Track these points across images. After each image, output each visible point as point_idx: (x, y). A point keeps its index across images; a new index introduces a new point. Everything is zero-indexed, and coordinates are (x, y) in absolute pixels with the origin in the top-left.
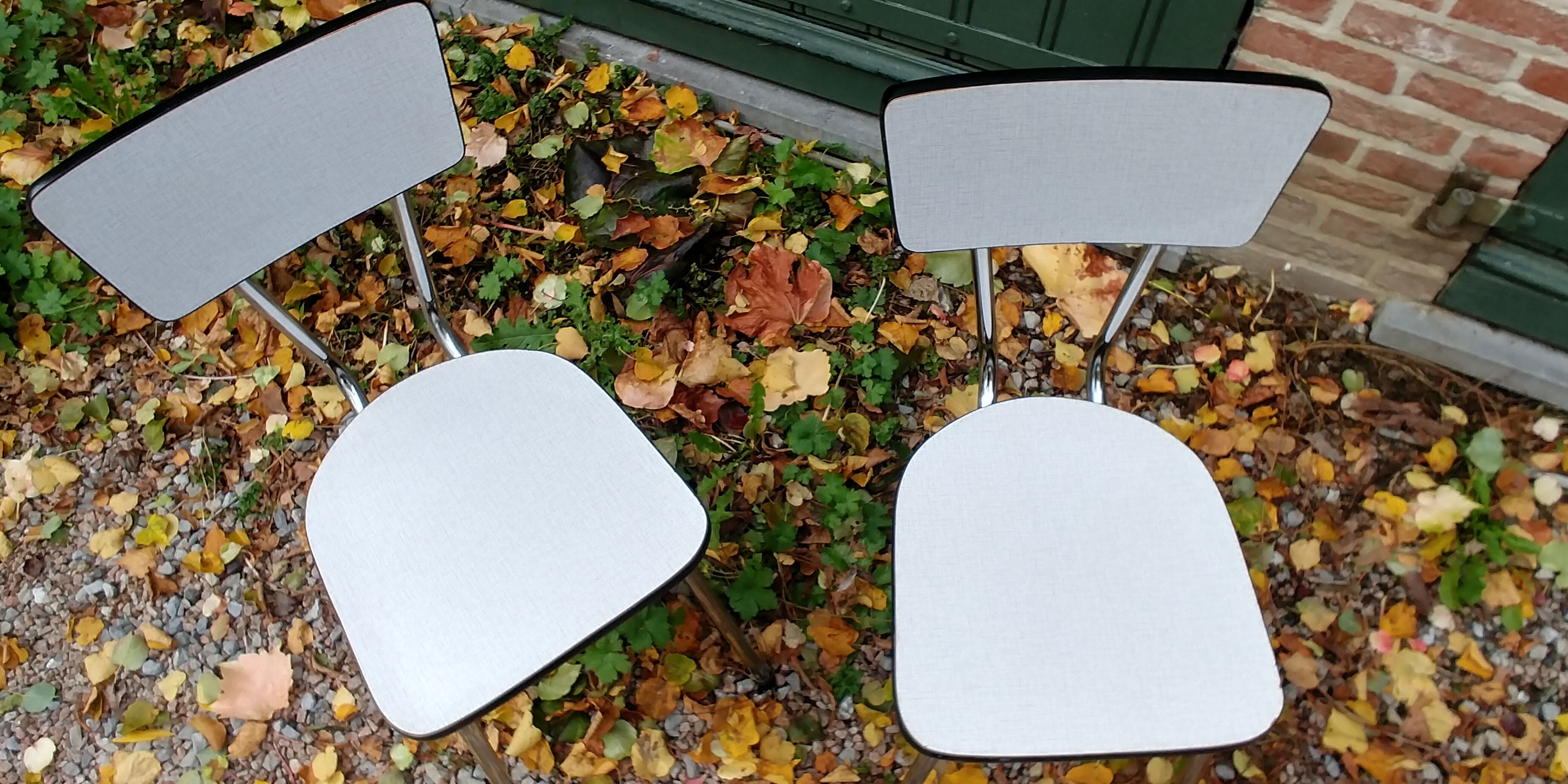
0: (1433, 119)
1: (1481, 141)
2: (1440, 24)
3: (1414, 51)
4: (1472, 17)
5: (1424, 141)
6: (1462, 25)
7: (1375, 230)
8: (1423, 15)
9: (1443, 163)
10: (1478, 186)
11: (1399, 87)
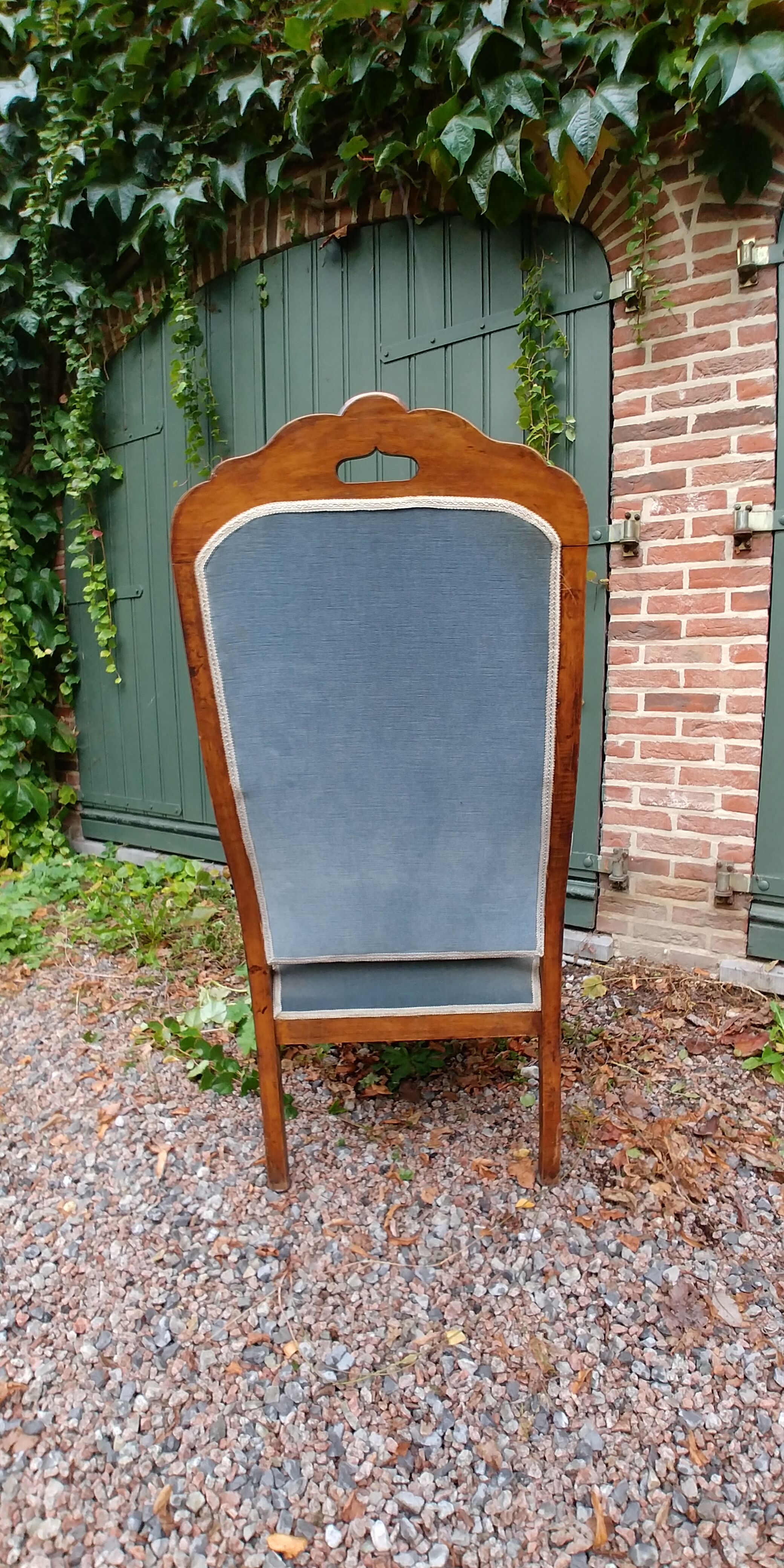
0: (695, 838)
1: (721, 845)
2: (677, 789)
3: (672, 805)
4: (688, 782)
5: (697, 852)
6: (686, 787)
7: (697, 914)
8: (669, 786)
9: (711, 862)
10: (730, 869)
11: (674, 826)
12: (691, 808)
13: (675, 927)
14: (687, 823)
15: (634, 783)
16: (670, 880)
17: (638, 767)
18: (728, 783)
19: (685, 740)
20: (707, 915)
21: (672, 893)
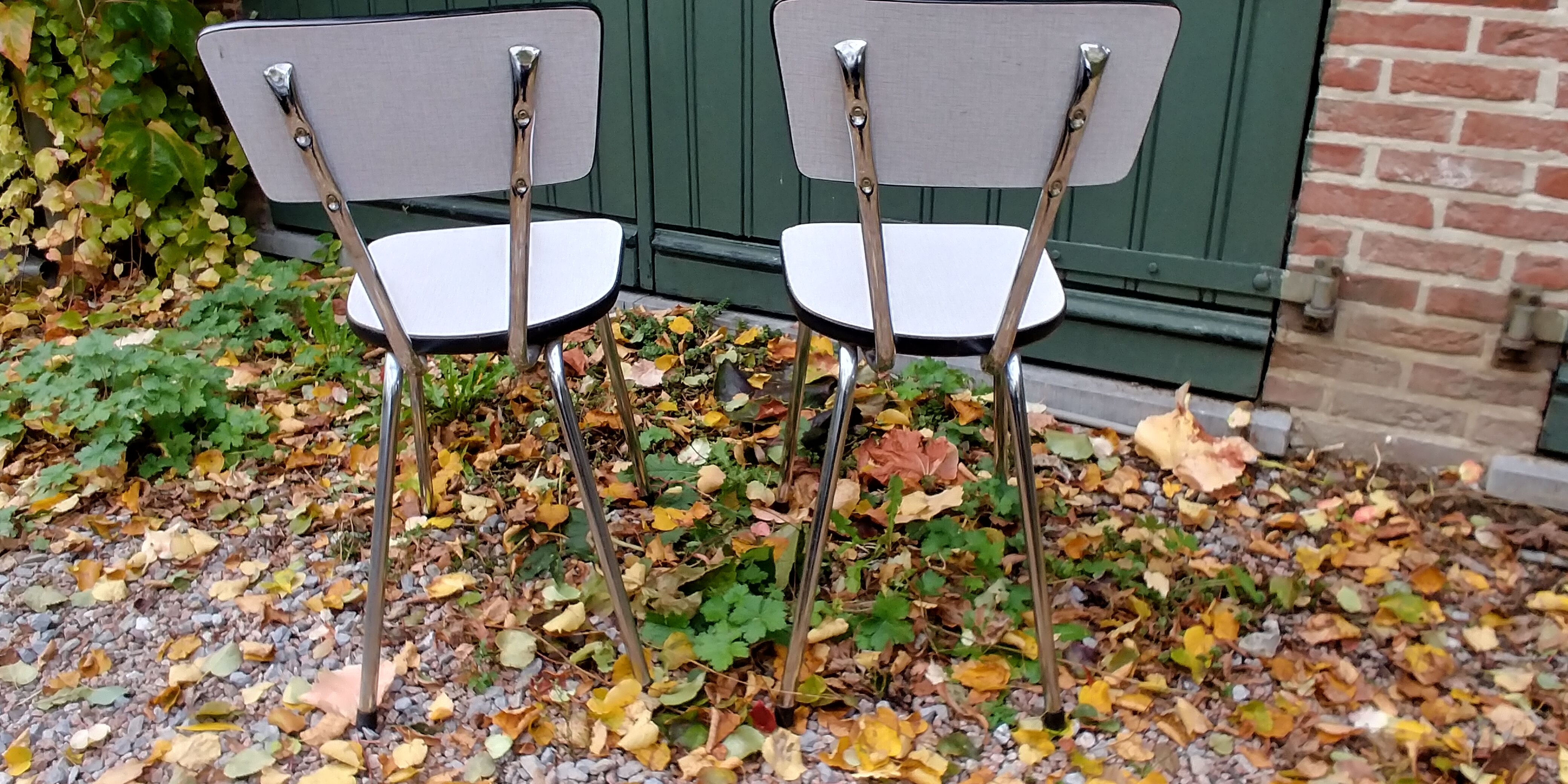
0: (1476, 244)
1: (1523, 258)
2: (1454, 153)
3: (1440, 182)
4: (1479, 141)
5: (1475, 269)
6: (1472, 151)
7: (1459, 377)
8: (1438, 147)
9: (1499, 287)
10: (1535, 301)
11: (1438, 219)
12: (1476, 188)
13: (1411, 398)
14: (1464, 216)
15: (1369, 139)
16: (1416, 318)
17: (1385, 110)
18: (1554, 146)
19: (1484, 60)
20: (1475, 379)
21: (1417, 340)
